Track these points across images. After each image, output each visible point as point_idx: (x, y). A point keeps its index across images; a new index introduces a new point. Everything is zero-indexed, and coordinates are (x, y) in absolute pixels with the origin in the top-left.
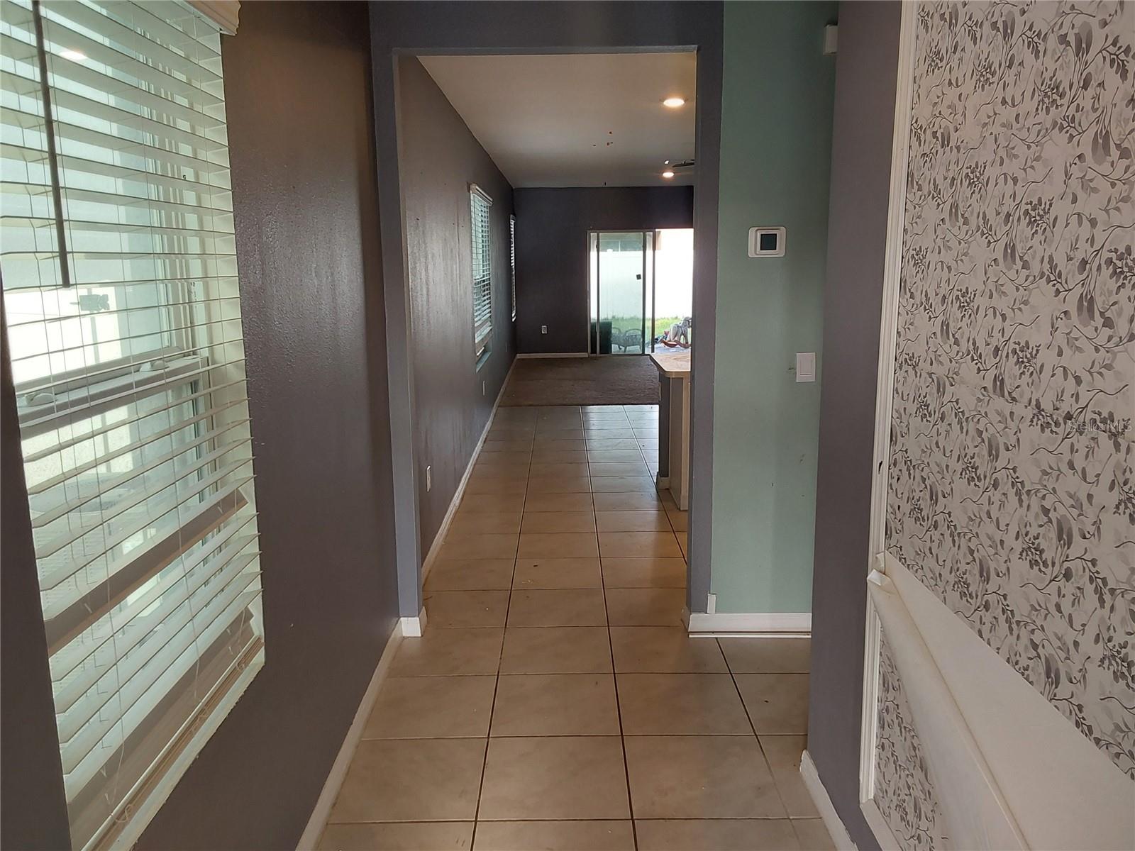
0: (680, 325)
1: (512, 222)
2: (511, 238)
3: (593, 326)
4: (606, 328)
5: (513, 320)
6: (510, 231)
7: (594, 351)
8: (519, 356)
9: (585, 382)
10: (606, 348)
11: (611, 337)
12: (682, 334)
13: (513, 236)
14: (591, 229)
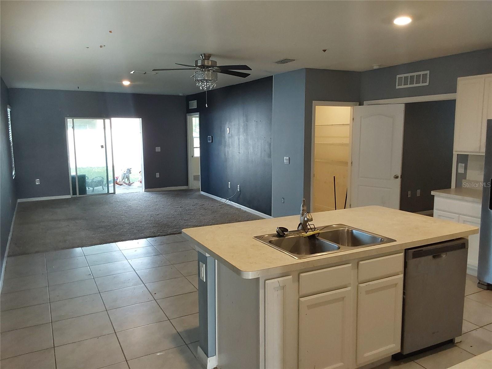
0: (125, 173)
1: (9, 110)
2: (8, 121)
3: (73, 178)
4: (82, 179)
5: (14, 178)
6: (8, 116)
7: (74, 193)
8: (19, 201)
9: (77, 221)
10: (83, 191)
11: (86, 184)
12: (127, 178)
13: (10, 120)
14: (68, 117)
